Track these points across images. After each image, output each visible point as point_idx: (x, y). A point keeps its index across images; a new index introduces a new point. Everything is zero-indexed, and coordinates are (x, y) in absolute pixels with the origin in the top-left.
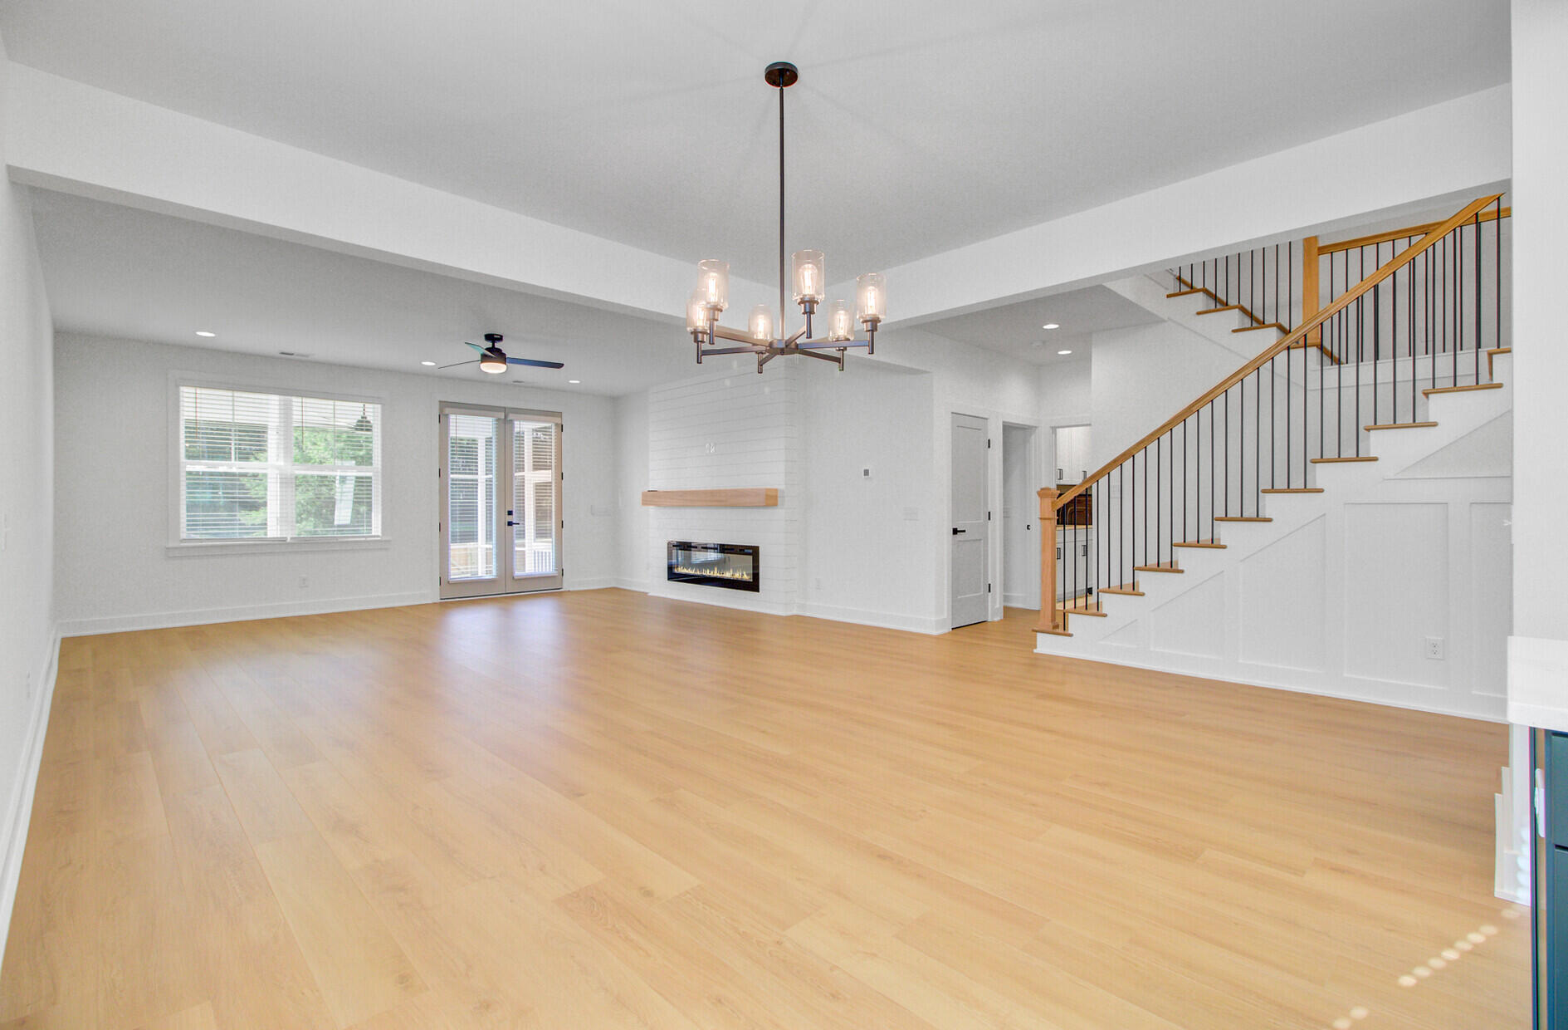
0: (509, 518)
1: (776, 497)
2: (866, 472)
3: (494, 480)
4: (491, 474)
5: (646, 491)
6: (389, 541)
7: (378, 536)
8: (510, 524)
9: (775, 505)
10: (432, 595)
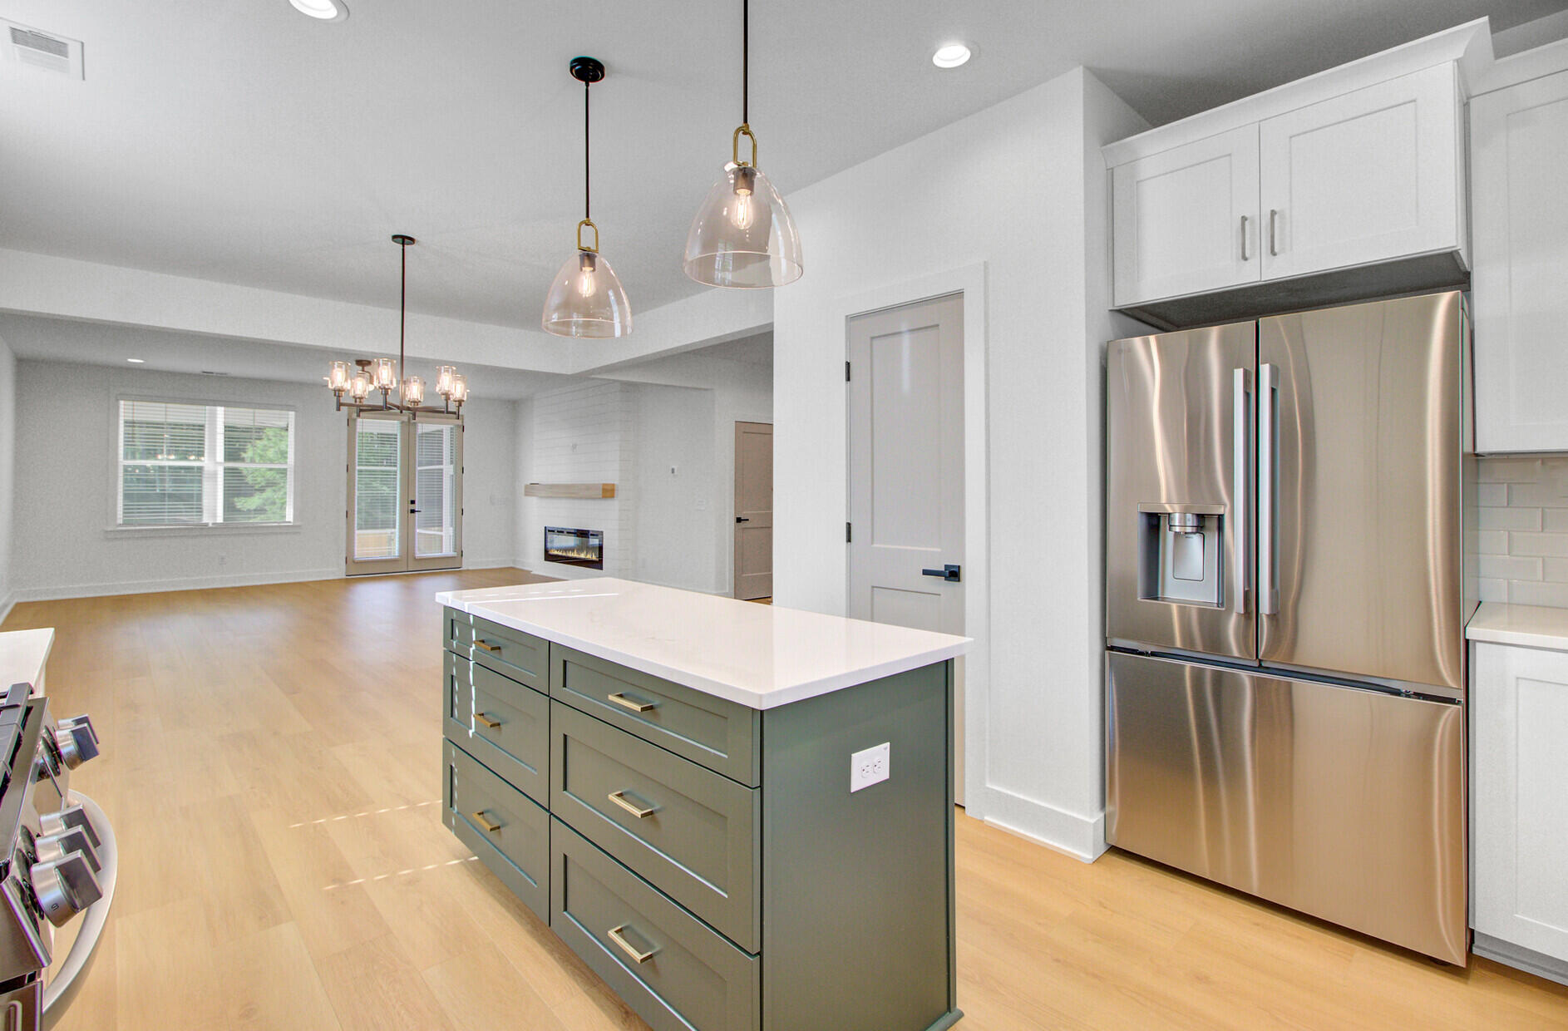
0: (412, 507)
1: (613, 490)
2: (673, 471)
3: (398, 472)
4: (396, 466)
5: (528, 484)
6: (299, 526)
7: (289, 522)
8: (413, 511)
9: (612, 496)
10: (339, 572)
